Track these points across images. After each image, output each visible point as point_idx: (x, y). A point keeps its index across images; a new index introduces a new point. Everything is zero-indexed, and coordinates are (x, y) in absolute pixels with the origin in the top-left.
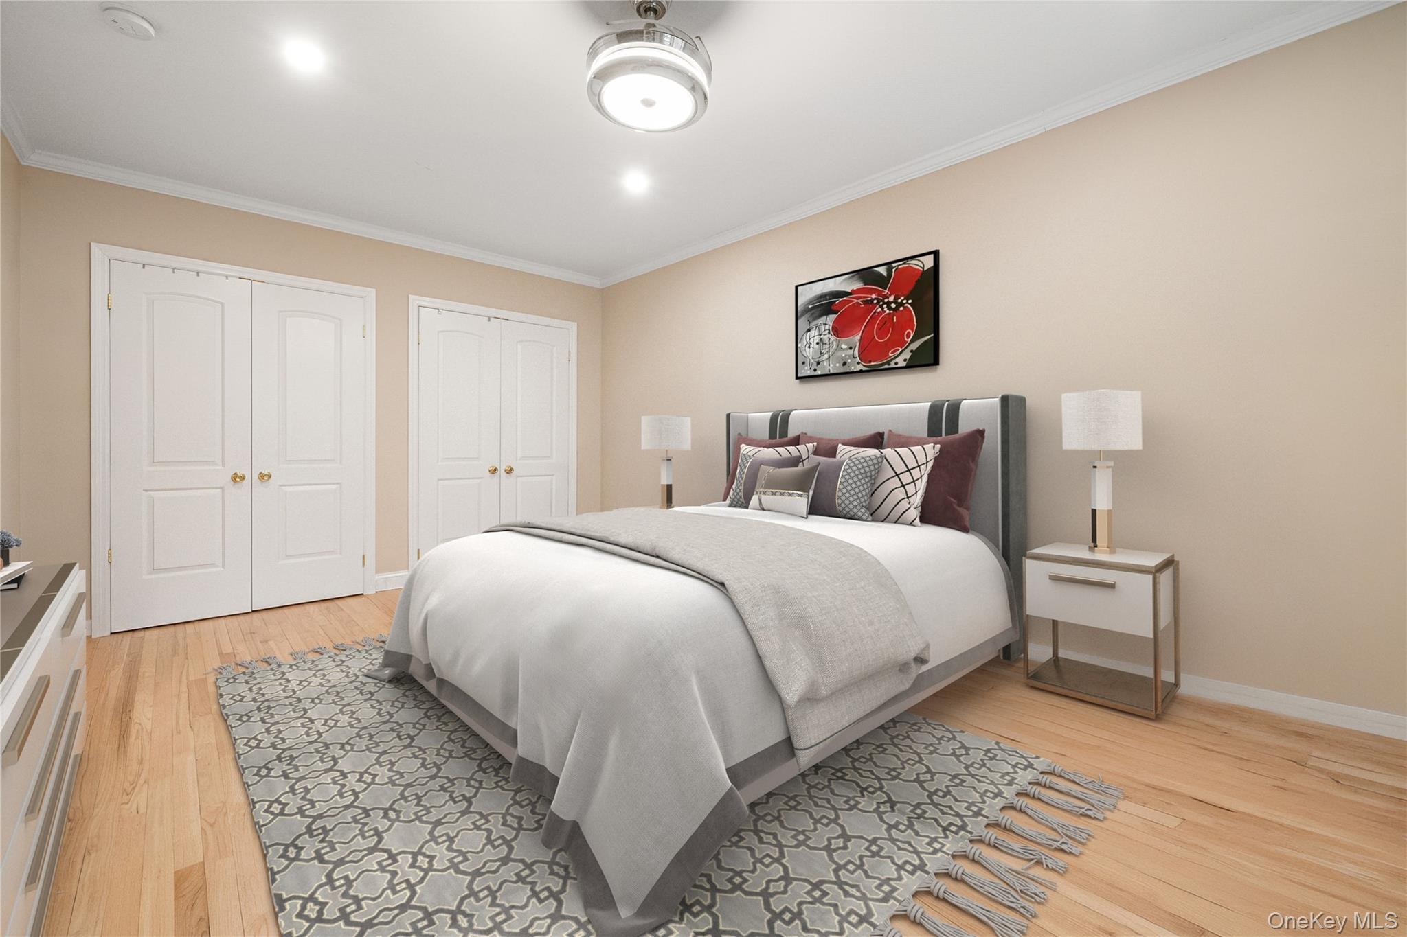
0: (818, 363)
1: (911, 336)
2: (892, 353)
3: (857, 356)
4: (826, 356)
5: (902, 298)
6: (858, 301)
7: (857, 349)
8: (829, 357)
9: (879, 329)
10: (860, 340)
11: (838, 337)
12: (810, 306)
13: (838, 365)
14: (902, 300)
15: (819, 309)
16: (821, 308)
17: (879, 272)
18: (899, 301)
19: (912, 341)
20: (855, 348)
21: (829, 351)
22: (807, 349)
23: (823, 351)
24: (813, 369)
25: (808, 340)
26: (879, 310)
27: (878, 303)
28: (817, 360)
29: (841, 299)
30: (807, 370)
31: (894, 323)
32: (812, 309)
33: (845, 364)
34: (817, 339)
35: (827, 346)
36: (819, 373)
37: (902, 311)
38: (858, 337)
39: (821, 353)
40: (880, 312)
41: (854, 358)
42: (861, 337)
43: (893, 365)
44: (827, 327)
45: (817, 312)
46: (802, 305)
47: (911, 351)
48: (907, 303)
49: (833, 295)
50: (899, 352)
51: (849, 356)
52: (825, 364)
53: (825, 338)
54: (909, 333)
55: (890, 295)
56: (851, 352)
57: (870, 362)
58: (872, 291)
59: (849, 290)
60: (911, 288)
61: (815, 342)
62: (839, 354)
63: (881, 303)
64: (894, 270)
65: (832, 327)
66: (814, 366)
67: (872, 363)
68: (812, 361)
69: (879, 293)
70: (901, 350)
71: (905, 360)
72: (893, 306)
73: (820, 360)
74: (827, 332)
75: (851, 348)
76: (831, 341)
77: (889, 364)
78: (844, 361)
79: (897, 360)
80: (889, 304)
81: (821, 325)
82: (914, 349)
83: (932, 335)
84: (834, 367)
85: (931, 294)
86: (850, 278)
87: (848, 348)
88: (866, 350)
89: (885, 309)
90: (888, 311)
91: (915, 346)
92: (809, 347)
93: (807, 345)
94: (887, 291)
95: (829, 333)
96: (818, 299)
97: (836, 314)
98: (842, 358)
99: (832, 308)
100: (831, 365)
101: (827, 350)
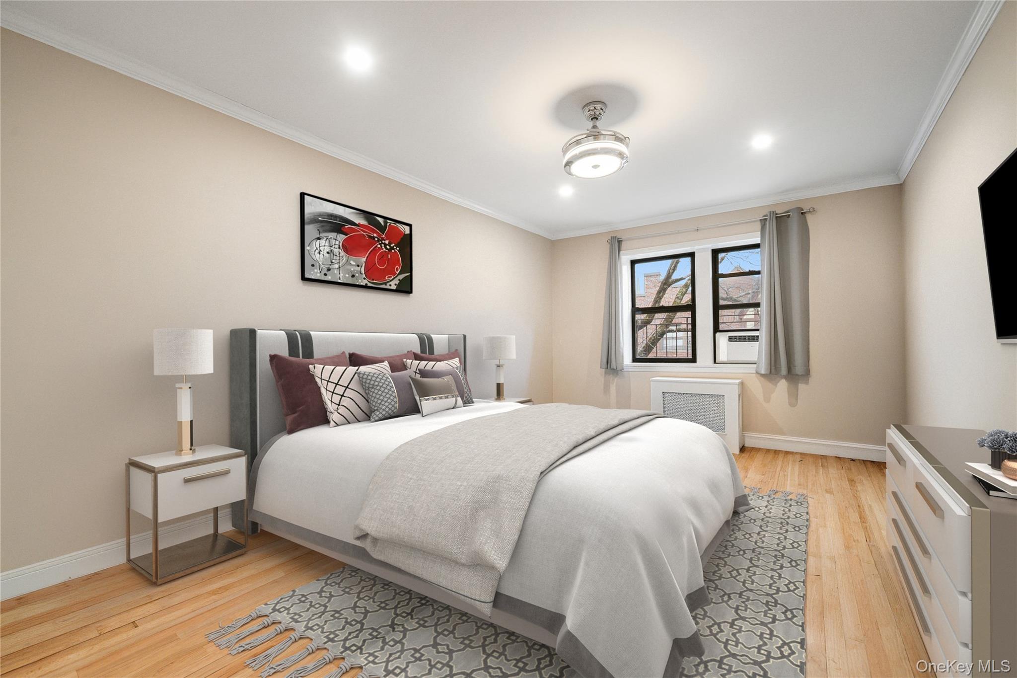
0: (329, 270)
1: (399, 271)
2: (388, 278)
3: (363, 273)
4: (336, 266)
5: (393, 245)
6: (364, 234)
7: (363, 268)
8: (339, 268)
9: (379, 259)
10: (366, 262)
11: (347, 253)
12: (320, 219)
13: (347, 275)
14: (393, 246)
15: (330, 225)
16: (332, 225)
17: (378, 221)
18: (392, 246)
19: (399, 274)
20: (362, 267)
21: (339, 262)
22: (317, 255)
23: (333, 261)
24: (323, 273)
25: (318, 246)
26: (379, 246)
27: (378, 241)
28: (328, 267)
29: (350, 226)
30: (317, 273)
31: (389, 259)
32: (321, 222)
33: (353, 276)
34: (327, 249)
35: (338, 258)
36: (329, 278)
37: (393, 252)
38: (364, 259)
39: (332, 262)
40: (379, 248)
41: (361, 273)
42: (366, 260)
43: (388, 287)
44: (337, 243)
45: (328, 227)
46: (310, 213)
47: (399, 280)
48: (396, 249)
49: (343, 220)
50: (392, 278)
51: (357, 271)
52: (336, 272)
53: (336, 251)
54: (397, 268)
55: (386, 240)
56: (359, 269)
57: (373, 280)
58: (374, 232)
59: (357, 222)
60: (399, 241)
61: (326, 251)
62: (349, 267)
63: (380, 242)
64: (388, 224)
65: (342, 245)
66: (325, 271)
67: (375, 281)
68: (322, 266)
69: (379, 235)
70: (393, 277)
71: (396, 285)
72: (388, 247)
73: (331, 267)
74: (337, 246)
75: (358, 266)
76: (341, 255)
77: (386, 285)
78: (353, 274)
79: (391, 283)
80: (385, 245)
81: (331, 238)
82: (401, 279)
83: (409, 274)
84: (343, 277)
85: (409, 249)
86: (358, 213)
87: (356, 265)
88: (370, 271)
89: (383, 247)
90: (385, 249)
91: (401, 277)
92: (319, 253)
93: (317, 251)
94: (384, 236)
95: (339, 248)
96: (328, 216)
97: (346, 235)
98: (351, 271)
99: (342, 229)
100: (341, 275)
101: (337, 261)
